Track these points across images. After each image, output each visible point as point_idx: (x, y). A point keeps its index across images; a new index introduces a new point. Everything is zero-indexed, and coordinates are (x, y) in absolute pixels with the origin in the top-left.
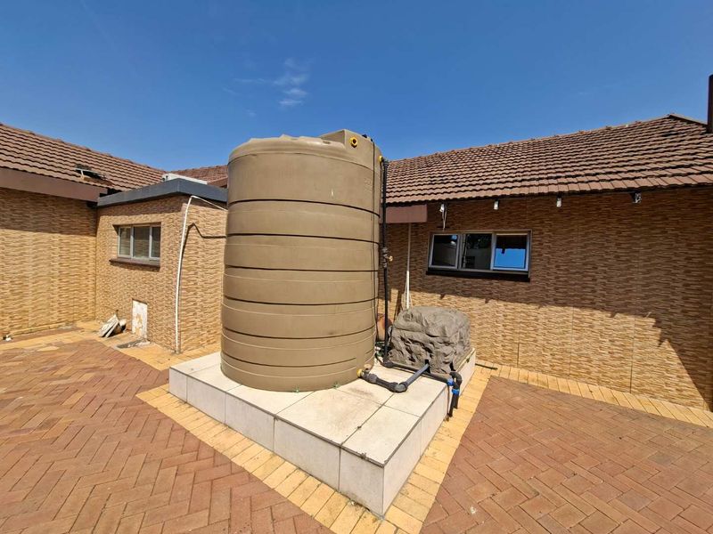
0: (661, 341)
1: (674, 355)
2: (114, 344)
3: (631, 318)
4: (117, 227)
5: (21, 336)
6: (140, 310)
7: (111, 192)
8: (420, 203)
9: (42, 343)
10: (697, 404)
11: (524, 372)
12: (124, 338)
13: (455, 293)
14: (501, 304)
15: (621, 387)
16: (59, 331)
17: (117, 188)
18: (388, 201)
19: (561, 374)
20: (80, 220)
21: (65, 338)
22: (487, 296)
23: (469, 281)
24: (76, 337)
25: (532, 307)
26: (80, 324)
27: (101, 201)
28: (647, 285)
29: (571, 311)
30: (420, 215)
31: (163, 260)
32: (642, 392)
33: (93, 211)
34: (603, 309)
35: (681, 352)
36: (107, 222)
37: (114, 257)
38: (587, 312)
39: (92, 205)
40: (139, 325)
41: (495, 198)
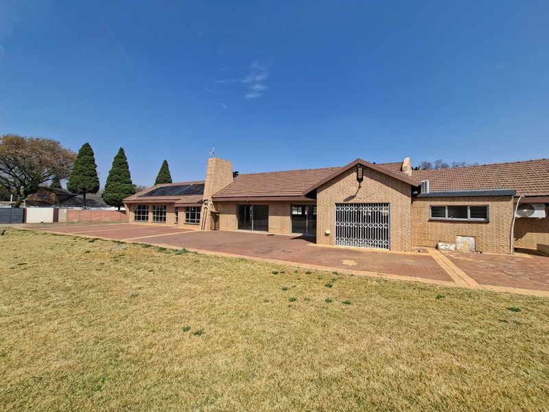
4: (432, 206)
6: (465, 240)
31: (494, 220)
40: (465, 246)
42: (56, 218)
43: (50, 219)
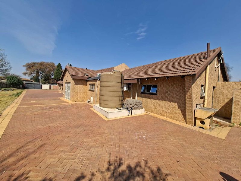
0: (178, 108)
1: (180, 111)
2: (88, 103)
3: (174, 103)
4: (89, 84)
5: (77, 101)
6: (92, 98)
7: (89, 78)
8: (136, 79)
9: (80, 103)
10: (184, 122)
11: (156, 115)
12: (90, 103)
13: (145, 98)
14: (152, 100)
15: (172, 118)
16: (81, 101)
17: (90, 77)
18: (125, 79)
19: (162, 115)
20: (85, 83)
21: (83, 102)
22: (150, 98)
23: (147, 95)
24: (84, 102)
25: (157, 101)
26: (84, 101)
27: (88, 80)
28: (176, 96)
29: (164, 102)
30: (136, 81)
31: (95, 90)
32: (175, 119)
33: (87, 81)
34: (169, 101)
35: (181, 111)
36: (88, 83)
37: (89, 89)
38: (166, 102)
39: (86, 80)
40: (92, 101)
41: (146, 78)
42: (50, 88)
43: (49, 88)
